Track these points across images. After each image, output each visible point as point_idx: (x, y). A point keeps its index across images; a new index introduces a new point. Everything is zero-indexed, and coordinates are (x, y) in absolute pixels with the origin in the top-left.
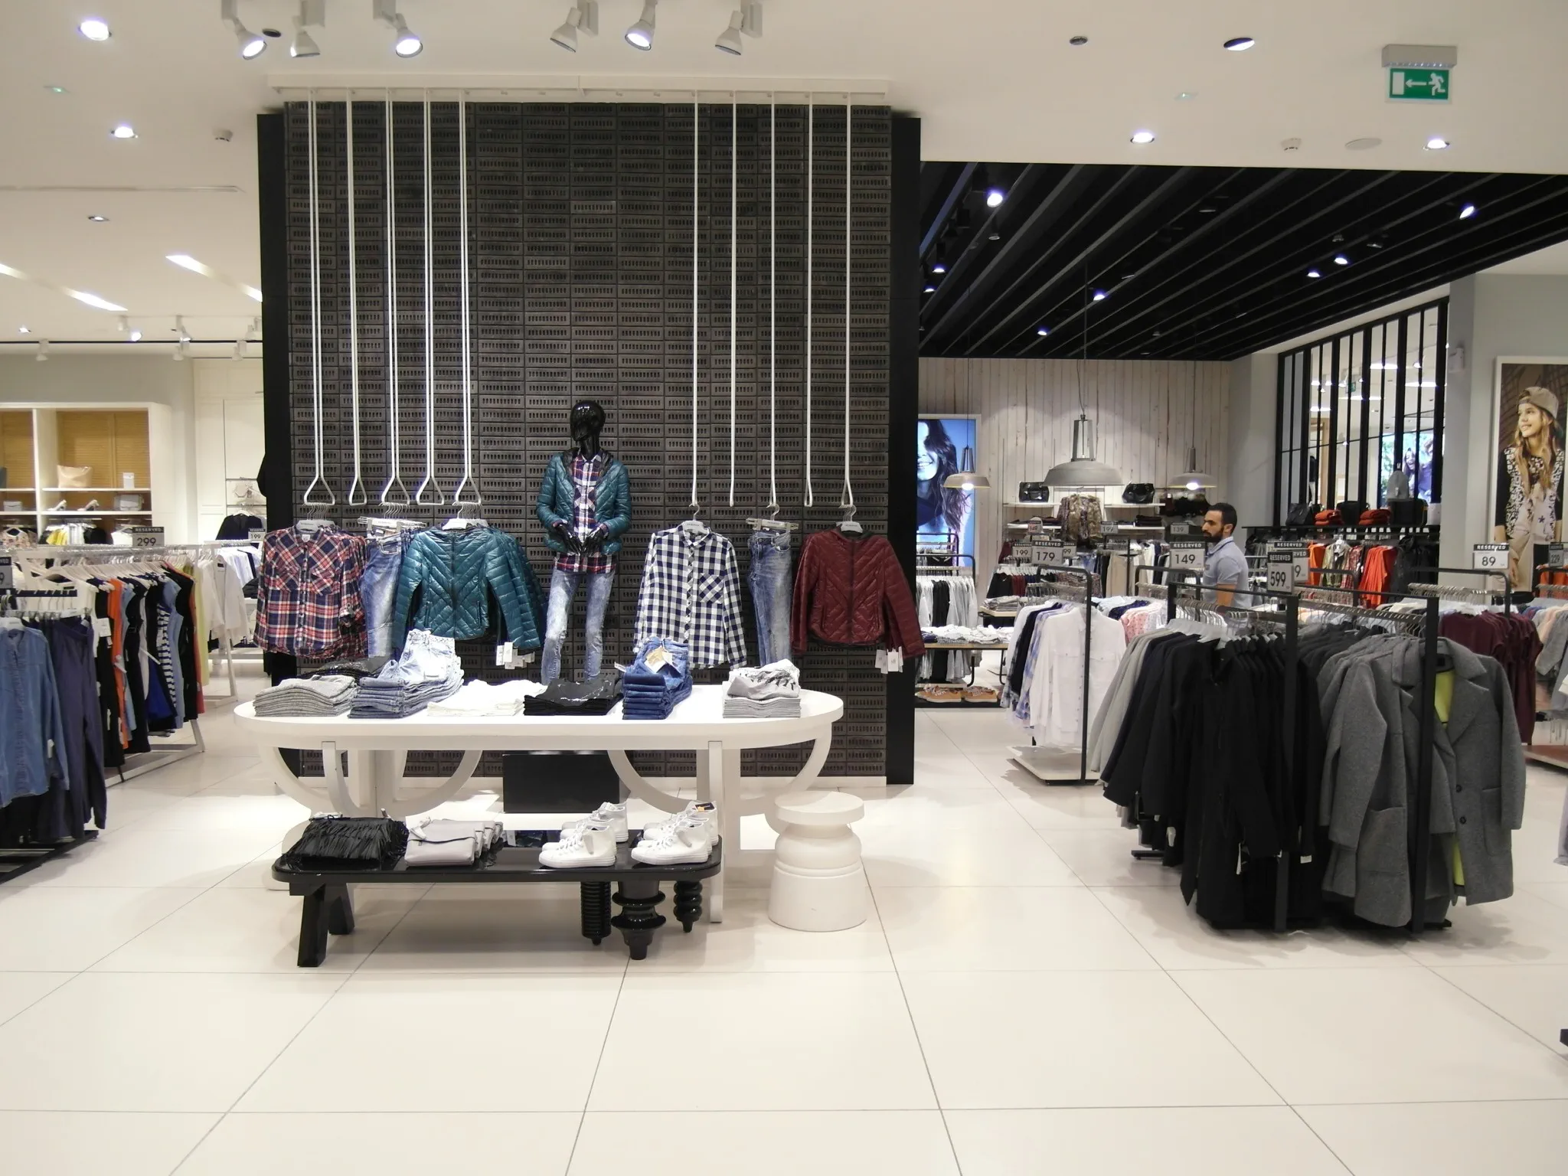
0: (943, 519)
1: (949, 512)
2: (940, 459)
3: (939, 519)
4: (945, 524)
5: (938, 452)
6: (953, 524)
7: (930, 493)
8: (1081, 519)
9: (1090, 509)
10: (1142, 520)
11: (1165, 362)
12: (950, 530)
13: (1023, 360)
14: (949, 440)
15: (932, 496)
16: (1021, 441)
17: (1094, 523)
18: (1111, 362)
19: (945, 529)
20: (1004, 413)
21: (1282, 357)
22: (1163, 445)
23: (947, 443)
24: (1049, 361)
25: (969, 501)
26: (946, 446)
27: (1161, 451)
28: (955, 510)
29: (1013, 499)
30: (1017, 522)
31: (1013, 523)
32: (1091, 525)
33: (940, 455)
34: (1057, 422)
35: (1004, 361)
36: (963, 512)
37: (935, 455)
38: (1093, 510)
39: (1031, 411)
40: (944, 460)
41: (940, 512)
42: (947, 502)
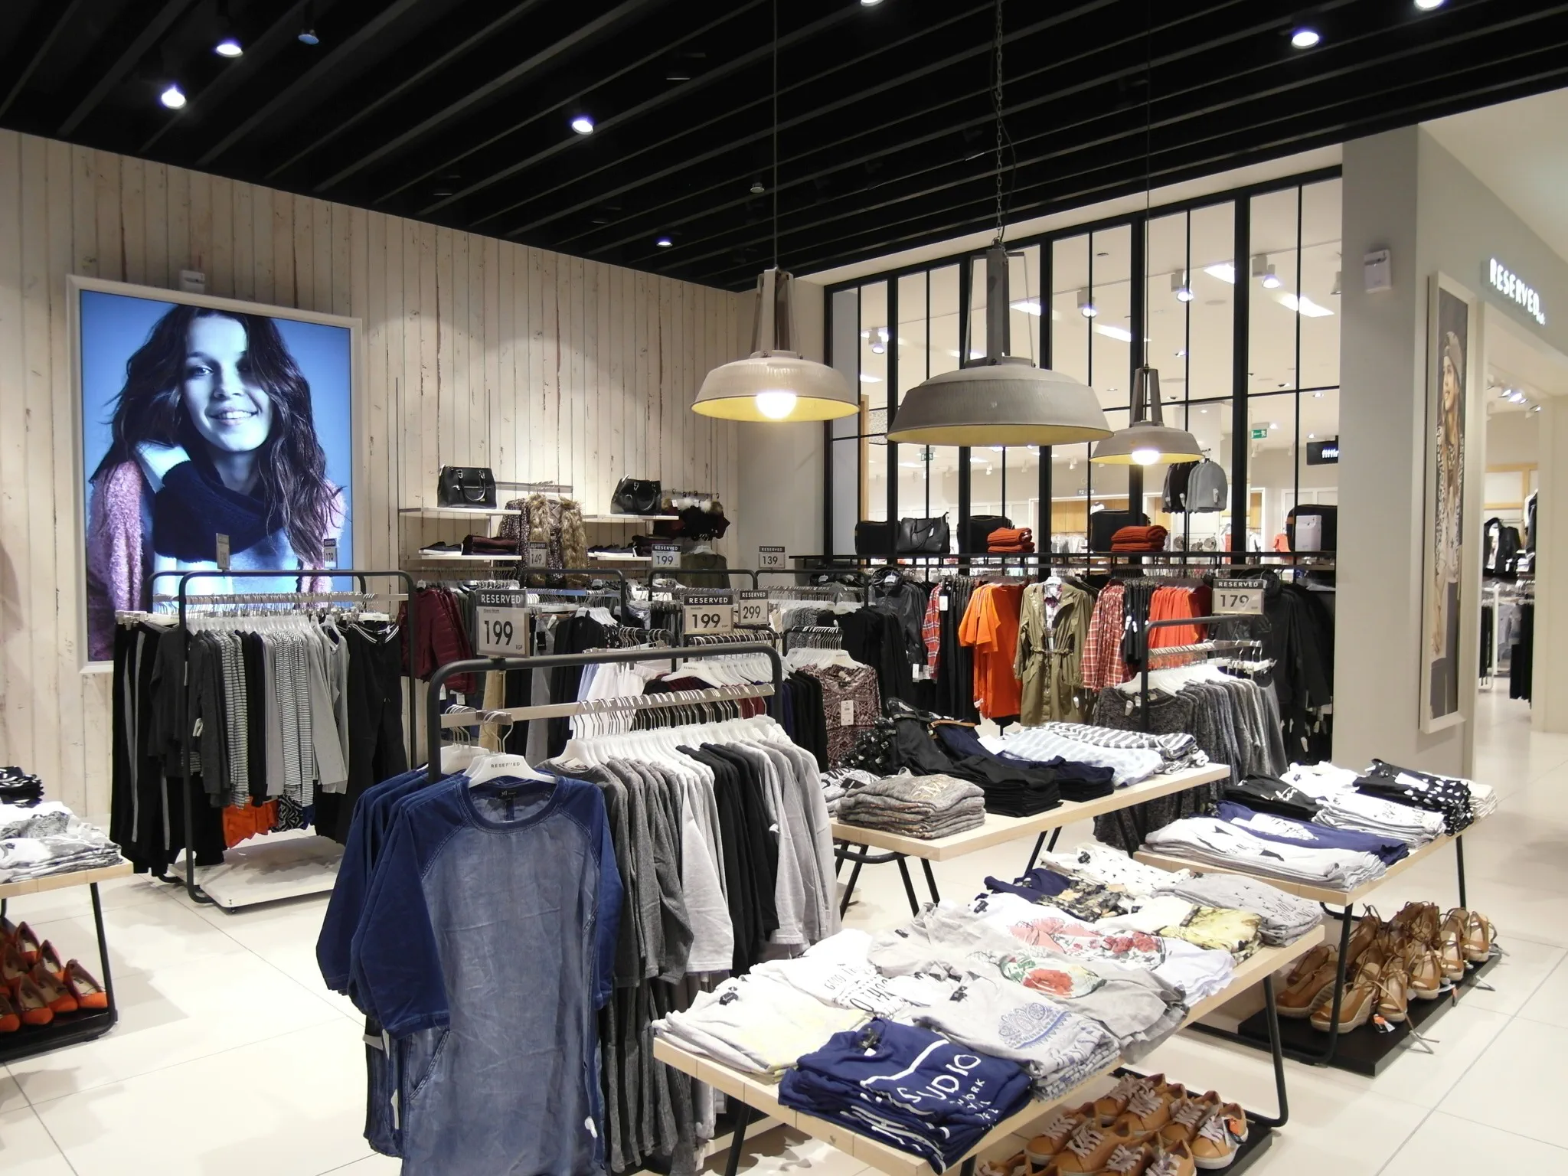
0: (285, 539)
1: (298, 523)
2: (274, 407)
3: (277, 540)
4: (290, 551)
5: (270, 391)
6: (306, 551)
7: (255, 480)
8: (551, 542)
9: (566, 524)
10: (642, 545)
11: (653, 277)
12: (300, 564)
13: (430, 227)
14: (293, 365)
15: (258, 490)
16: (430, 386)
17: (575, 550)
18: (577, 261)
19: (290, 563)
20: (396, 326)
21: (829, 290)
22: (654, 417)
23: (290, 373)
24: (476, 238)
25: (340, 502)
26: (285, 378)
27: (653, 432)
28: (311, 522)
29: (429, 501)
30: (439, 546)
31: (433, 547)
32: (569, 553)
33: (275, 398)
34: (492, 358)
35: (394, 221)
36: (329, 525)
37: (262, 397)
38: (571, 526)
39: (445, 329)
40: (284, 410)
41: (277, 524)
42: (293, 502)
